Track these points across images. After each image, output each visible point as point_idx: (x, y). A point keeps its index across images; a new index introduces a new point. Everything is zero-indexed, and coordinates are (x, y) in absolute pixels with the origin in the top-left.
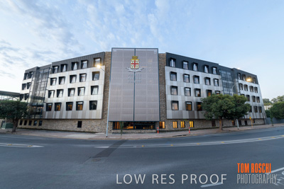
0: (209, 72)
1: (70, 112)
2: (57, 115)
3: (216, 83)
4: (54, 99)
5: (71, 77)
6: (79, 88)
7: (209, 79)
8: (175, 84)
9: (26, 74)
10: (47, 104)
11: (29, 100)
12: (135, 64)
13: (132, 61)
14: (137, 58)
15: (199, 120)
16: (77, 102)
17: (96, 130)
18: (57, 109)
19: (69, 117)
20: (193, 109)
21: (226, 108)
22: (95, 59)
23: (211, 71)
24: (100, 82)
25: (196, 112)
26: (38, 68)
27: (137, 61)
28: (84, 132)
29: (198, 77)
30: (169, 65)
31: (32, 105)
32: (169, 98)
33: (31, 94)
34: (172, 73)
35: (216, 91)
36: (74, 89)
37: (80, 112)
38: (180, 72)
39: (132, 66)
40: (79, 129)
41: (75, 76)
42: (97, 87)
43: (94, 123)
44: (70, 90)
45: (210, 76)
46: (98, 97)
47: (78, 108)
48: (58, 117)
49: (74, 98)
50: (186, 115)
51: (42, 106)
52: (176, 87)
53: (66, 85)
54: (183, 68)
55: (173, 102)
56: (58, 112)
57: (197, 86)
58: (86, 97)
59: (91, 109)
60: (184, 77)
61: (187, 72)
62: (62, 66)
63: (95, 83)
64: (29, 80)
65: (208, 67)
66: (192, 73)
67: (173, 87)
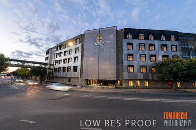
0: (166, 40)
1: (64, 73)
2: (59, 74)
3: (174, 49)
4: (57, 66)
5: (65, 52)
6: (69, 59)
7: (166, 46)
8: (131, 52)
9: (47, 52)
10: (55, 68)
11: (48, 66)
12: (99, 40)
13: (98, 38)
14: (101, 35)
15: (153, 80)
16: (68, 67)
17: (77, 84)
18: (59, 71)
19: (64, 76)
20: (148, 72)
21: (176, 71)
22: (76, 39)
23: (168, 39)
24: (79, 54)
25: (150, 74)
26: (51, 48)
27: (101, 38)
28: (71, 85)
29: (154, 45)
30: (126, 38)
31: (49, 69)
32: (126, 63)
33: (49, 63)
34: (129, 44)
35: (173, 56)
36: (66, 59)
37: (69, 73)
38: (136, 42)
39: (98, 42)
40: (69, 83)
41: (67, 51)
42: (77, 57)
43: (76, 80)
44: (64, 60)
45: (167, 43)
46: (78, 63)
47: (68, 71)
48: (59, 76)
49: (66, 65)
50: (140, 76)
51: (53, 69)
52: (132, 55)
53: (63, 57)
54: (139, 39)
55: (129, 66)
56: (59, 73)
57: (153, 53)
58: (72, 64)
59: (74, 71)
60: (140, 46)
61: (143, 41)
62: (61, 46)
63: (76, 55)
64: (48, 56)
65: (165, 35)
66: (147, 42)
67: (129, 55)
